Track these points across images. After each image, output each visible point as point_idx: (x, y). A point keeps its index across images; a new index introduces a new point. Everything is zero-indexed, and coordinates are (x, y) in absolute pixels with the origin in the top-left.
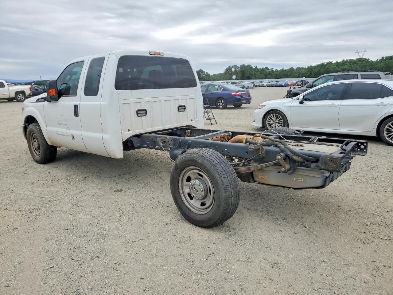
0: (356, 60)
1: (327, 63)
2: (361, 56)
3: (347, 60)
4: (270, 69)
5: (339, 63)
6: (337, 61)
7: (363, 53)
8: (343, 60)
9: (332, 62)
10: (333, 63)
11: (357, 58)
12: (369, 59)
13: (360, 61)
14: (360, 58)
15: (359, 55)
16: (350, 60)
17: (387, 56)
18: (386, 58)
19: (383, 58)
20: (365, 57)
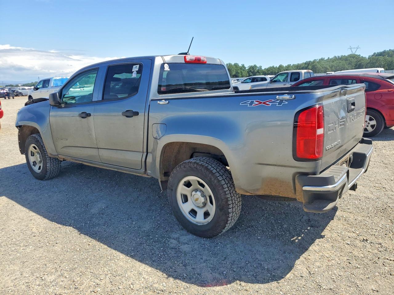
0: (348, 56)
1: (320, 60)
2: (354, 52)
3: (339, 57)
4: (258, 66)
5: (331, 59)
6: (329, 58)
7: (356, 49)
8: (335, 57)
9: (324, 58)
12: (360, 55)
13: (351, 57)
14: (351, 54)
16: (342, 56)
17: (379, 52)
18: (377, 54)
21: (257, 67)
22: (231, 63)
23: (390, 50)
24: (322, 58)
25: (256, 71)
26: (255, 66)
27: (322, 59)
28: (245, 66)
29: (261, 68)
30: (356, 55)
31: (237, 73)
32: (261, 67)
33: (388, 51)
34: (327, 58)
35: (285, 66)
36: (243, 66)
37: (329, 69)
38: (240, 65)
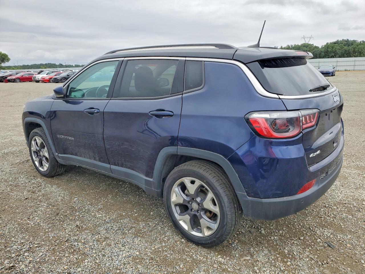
0: (301, 45)
2: (307, 42)
3: (292, 46)
7: (309, 39)
8: (288, 46)
11: (302, 43)
12: (313, 45)
13: (304, 46)
14: (304, 44)
15: (305, 41)
16: (295, 45)
17: (331, 42)
18: (330, 44)
19: (327, 43)
20: (309, 43)
23: (343, 40)
30: (310, 45)
33: (341, 41)
34: (280, 47)
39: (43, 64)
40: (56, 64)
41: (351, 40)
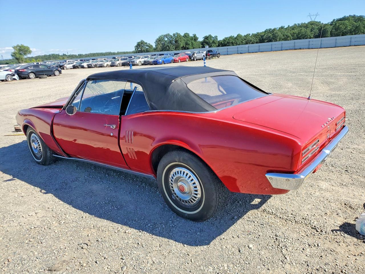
0: (308, 23)
1: (280, 28)
2: (313, 20)
3: (299, 24)
5: (291, 27)
6: (289, 26)
7: (315, 16)
10: (285, 27)
11: (309, 21)
13: (311, 24)
14: (311, 22)
15: (311, 19)
16: (302, 24)
17: (338, 18)
18: (337, 20)
19: (334, 20)
20: (316, 20)
21: (212, 37)
22: (179, 33)
23: (350, 16)
24: (282, 26)
25: (211, 42)
26: (210, 36)
27: (282, 28)
28: (197, 36)
29: (217, 39)
31: (187, 44)
32: (217, 37)
33: (347, 16)
34: (287, 26)
35: (243, 35)
36: (195, 36)
37: (290, 37)
38: (191, 35)
39: (47, 55)
40: (60, 54)
41: (357, 16)
